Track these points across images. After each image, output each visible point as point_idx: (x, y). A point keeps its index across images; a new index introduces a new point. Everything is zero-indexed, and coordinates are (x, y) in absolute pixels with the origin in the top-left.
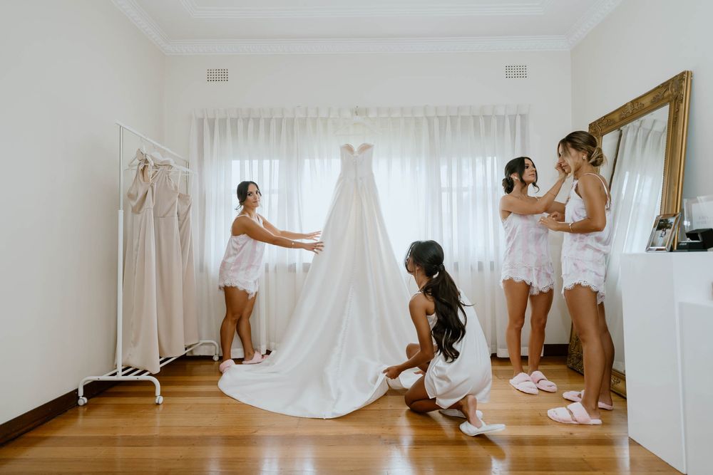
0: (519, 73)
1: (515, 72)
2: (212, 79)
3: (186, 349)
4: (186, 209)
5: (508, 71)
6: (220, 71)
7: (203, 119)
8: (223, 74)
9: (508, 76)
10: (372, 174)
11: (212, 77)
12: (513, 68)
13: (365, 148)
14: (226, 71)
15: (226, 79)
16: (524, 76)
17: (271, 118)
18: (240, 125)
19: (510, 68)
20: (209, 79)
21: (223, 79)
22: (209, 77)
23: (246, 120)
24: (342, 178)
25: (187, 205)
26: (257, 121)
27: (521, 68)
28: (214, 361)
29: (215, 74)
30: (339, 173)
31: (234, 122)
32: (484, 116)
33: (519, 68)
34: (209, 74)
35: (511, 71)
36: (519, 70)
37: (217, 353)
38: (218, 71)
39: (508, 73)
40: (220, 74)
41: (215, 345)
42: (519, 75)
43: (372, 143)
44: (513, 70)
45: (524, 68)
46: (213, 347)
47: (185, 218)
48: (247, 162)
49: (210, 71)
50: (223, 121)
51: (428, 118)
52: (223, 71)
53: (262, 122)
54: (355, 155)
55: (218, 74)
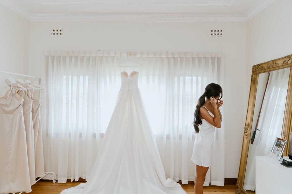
0: (218, 34)
1: (216, 33)
2: (54, 34)
3: (36, 180)
4: (37, 107)
5: (212, 32)
6: (58, 30)
7: (48, 56)
8: (60, 31)
9: (212, 35)
10: (137, 89)
11: (54, 33)
12: (215, 31)
13: (134, 74)
14: (61, 30)
15: (61, 34)
16: (221, 35)
17: (84, 57)
18: (68, 59)
19: (214, 31)
20: (53, 34)
21: (60, 34)
22: (53, 33)
23: (71, 57)
24: (122, 90)
25: (38, 105)
26: (77, 57)
27: (219, 31)
28: (53, 183)
29: (55, 31)
30: (120, 87)
31: (65, 58)
32: (198, 58)
33: (218, 31)
34: (53, 31)
35: (214, 32)
36: (218, 32)
37: (55, 179)
38: (57, 30)
39: (212, 34)
40: (58, 31)
41: (53, 174)
42: (218, 35)
43: (138, 71)
44: (215, 32)
45: (221, 31)
46: (53, 176)
47: (37, 112)
48: (70, 77)
49: (53, 30)
50: (59, 57)
51: (168, 59)
52: (60, 30)
53: (79, 59)
54: (128, 78)
55: (57, 31)
